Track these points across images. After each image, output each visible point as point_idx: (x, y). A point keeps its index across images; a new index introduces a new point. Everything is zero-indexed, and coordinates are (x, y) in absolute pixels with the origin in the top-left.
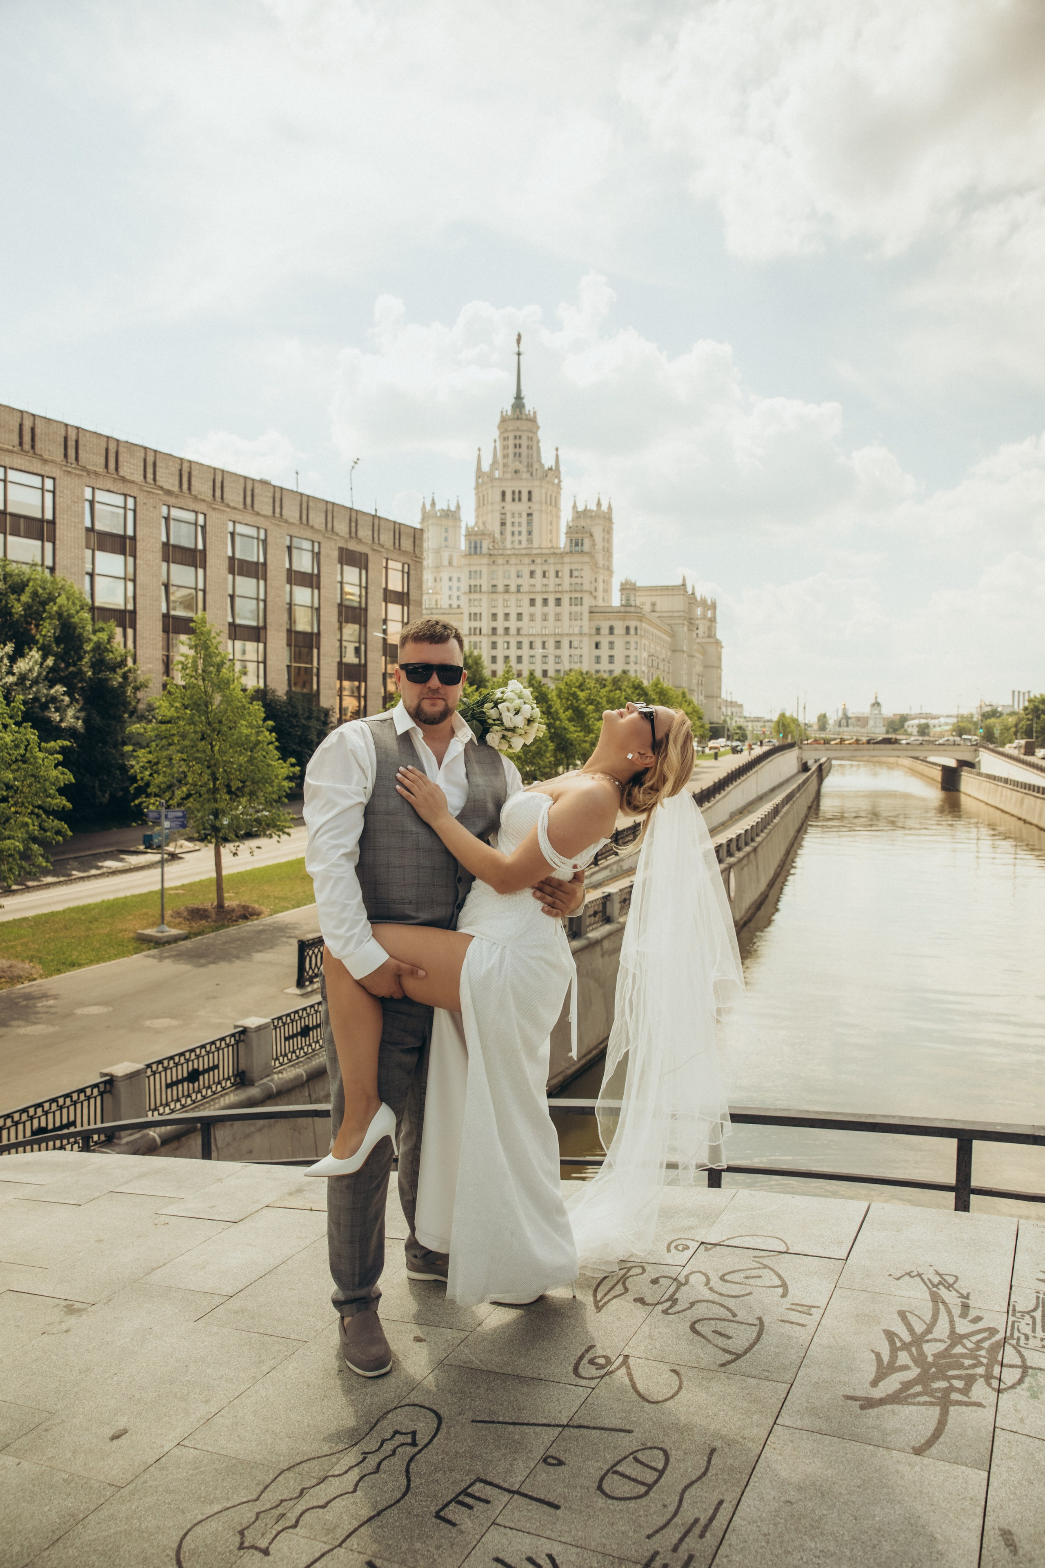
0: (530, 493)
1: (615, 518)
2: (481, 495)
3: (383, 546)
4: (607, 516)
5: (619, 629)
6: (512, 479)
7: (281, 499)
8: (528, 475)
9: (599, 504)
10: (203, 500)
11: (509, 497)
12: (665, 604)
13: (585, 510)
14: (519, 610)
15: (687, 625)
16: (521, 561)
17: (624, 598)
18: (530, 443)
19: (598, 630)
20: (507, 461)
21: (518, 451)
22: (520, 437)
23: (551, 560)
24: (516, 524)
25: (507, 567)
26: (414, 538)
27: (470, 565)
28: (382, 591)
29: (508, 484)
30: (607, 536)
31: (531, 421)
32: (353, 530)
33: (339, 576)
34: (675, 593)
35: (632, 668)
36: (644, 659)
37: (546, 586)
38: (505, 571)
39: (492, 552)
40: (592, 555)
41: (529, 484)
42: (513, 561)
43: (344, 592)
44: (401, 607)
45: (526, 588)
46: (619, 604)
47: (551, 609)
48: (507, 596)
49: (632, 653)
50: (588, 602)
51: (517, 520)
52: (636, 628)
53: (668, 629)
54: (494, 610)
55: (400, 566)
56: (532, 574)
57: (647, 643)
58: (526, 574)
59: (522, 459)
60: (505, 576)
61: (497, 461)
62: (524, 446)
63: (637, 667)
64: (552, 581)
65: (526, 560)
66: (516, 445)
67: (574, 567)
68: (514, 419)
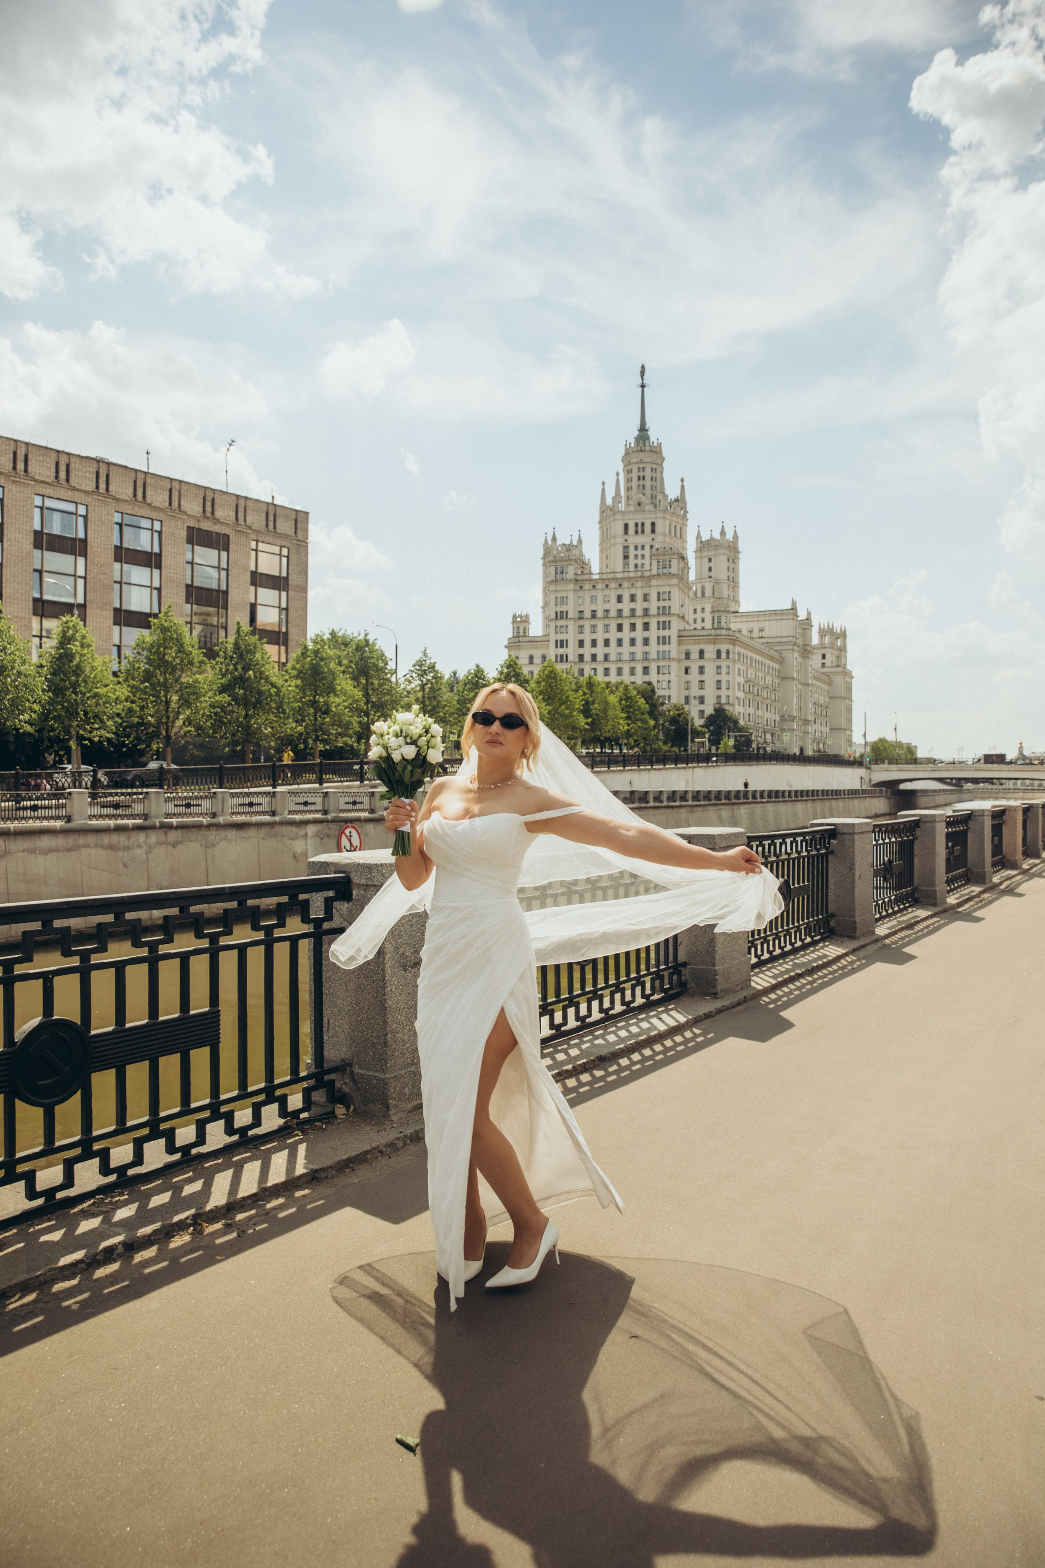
0: (653, 524)
1: (741, 546)
3: (250, 528)
4: (731, 544)
5: (710, 651)
6: (636, 512)
7: (108, 476)
8: (652, 508)
9: (723, 533)
10: (1, 473)
11: (631, 529)
12: (773, 629)
13: (709, 541)
14: (607, 636)
15: (798, 652)
16: (607, 586)
17: (716, 621)
18: (654, 475)
19: (688, 655)
20: (629, 493)
21: (641, 482)
22: (643, 468)
23: (639, 584)
24: (640, 557)
25: (594, 593)
26: (296, 520)
27: (556, 591)
28: (249, 574)
29: (631, 516)
30: (732, 566)
31: (655, 452)
32: (209, 509)
33: (189, 556)
34: (784, 617)
35: (724, 693)
36: (739, 684)
37: (633, 610)
38: (592, 597)
39: (579, 578)
40: (682, 577)
41: (652, 516)
42: (600, 586)
43: (195, 574)
44: (277, 592)
45: (613, 613)
46: (711, 627)
47: (639, 634)
48: (594, 622)
49: (724, 678)
50: (676, 625)
51: (640, 552)
52: (728, 652)
53: (776, 655)
54: (581, 637)
55: (276, 549)
56: (620, 599)
57: (743, 668)
58: (614, 599)
59: (645, 491)
60: (592, 602)
61: (619, 494)
62: (648, 478)
63: (730, 693)
64: (639, 606)
65: (613, 585)
66: (639, 477)
67: (661, 590)
68: (638, 451)
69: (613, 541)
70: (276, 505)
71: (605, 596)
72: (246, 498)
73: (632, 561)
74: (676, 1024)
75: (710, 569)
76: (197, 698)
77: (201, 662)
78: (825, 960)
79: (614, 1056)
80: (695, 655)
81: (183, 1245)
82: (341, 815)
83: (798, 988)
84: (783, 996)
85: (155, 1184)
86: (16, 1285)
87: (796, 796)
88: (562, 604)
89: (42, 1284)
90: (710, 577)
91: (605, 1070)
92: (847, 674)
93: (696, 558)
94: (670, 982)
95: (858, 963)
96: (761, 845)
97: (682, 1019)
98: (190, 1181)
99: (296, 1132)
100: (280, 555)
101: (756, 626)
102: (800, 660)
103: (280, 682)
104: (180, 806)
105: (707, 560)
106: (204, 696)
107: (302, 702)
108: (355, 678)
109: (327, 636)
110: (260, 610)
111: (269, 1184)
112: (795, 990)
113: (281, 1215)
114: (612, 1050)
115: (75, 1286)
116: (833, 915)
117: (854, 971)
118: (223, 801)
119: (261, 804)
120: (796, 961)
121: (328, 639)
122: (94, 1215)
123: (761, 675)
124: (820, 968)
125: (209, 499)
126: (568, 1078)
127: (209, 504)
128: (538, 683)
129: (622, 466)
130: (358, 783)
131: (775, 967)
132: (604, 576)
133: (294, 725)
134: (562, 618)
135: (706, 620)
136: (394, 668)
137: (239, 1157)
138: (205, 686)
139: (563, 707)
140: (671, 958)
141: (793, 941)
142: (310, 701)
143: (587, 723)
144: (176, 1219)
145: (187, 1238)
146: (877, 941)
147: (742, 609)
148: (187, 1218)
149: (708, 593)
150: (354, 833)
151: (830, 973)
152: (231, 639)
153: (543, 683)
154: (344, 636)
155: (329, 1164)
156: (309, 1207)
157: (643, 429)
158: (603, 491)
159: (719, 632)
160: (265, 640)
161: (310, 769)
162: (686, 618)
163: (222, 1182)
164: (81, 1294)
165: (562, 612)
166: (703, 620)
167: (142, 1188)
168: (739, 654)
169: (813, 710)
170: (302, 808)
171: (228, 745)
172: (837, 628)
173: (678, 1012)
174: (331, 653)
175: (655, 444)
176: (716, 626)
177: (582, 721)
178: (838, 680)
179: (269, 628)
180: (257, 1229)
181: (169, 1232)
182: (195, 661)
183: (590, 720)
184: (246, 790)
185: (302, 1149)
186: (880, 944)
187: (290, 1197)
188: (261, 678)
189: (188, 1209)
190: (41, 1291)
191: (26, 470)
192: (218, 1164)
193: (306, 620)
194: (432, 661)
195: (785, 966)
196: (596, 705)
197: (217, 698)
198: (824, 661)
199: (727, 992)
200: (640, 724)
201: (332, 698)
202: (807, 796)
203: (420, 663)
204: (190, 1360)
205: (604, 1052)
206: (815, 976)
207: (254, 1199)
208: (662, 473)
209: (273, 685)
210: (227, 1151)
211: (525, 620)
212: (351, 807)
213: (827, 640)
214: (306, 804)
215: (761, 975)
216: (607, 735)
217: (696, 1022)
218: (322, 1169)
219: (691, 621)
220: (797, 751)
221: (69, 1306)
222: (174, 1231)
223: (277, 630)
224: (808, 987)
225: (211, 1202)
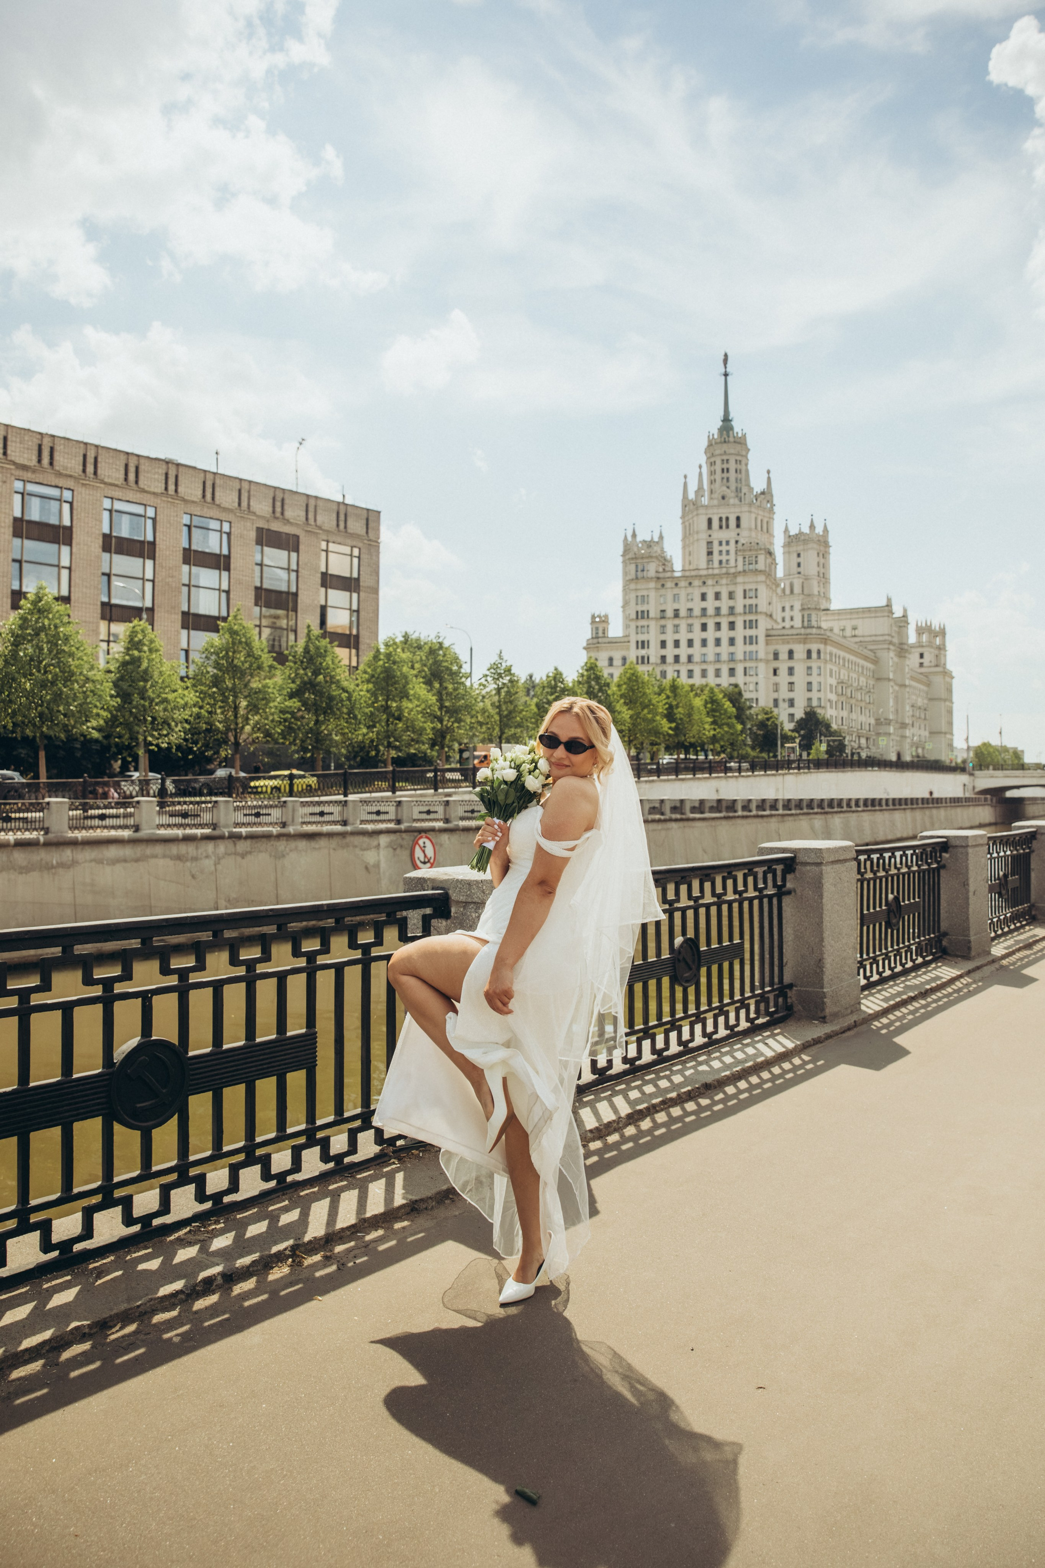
0: (738, 519)
1: (831, 540)
2: (687, 524)
3: (320, 528)
4: (820, 539)
5: (800, 651)
6: (719, 506)
7: (177, 477)
8: (737, 501)
9: (812, 526)
10: (71, 476)
11: (715, 524)
12: (867, 628)
13: (797, 535)
14: (690, 636)
15: (894, 651)
16: (690, 584)
17: (806, 619)
18: (739, 467)
19: (776, 656)
20: (713, 487)
21: (725, 475)
22: (727, 460)
23: (724, 581)
24: (724, 553)
25: (676, 591)
26: (367, 520)
27: (636, 590)
28: (319, 575)
29: (715, 511)
30: (822, 561)
31: (740, 443)
32: (278, 509)
33: (258, 558)
34: (878, 615)
35: (814, 695)
36: (831, 686)
37: (718, 609)
38: (675, 595)
39: (661, 575)
40: (769, 573)
41: (737, 510)
42: (683, 584)
43: (265, 575)
44: (348, 594)
45: (697, 612)
46: (800, 626)
47: (725, 634)
48: (676, 621)
49: (814, 679)
50: (764, 624)
51: (724, 548)
52: (819, 652)
53: (870, 655)
54: (663, 637)
55: (347, 550)
56: (703, 597)
57: (835, 668)
58: (697, 597)
59: (730, 484)
60: (674, 600)
61: (703, 488)
62: (732, 471)
63: (821, 695)
64: (724, 604)
65: (696, 583)
66: (723, 470)
67: (747, 587)
68: (721, 443)
69: (695, 536)
70: (347, 505)
71: (688, 595)
72: (316, 498)
73: (716, 557)
74: (783, 1050)
75: (799, 565)
76: (266, 704)
77: (271, 667)
78: (939, 982)
79: (720, 1084)
80: (783, 656)
81: (282, 1278)
82: (416, 825)
83: (912, 1013)
84: (895, 1021)
85: (251, 1212)
86: (117, 1315)
87: (894, 804)
88: (643, 602)
89: (143, 1314)
90: (799, 573)
91: (712, 1099)
92: (947, 674)
93: (784, 553)
94: (776, 1005)
95: (974, 986)
96: (869, 858)
97: (790, 1045)
98: (286, 1209)
99: (392, 1160)
100: (351, 555)
101: (848, 625)
102: (896, 659)
103: (352, 687)
104: (249, 815)
105: (795, 555)
106: (274, 701)
107: (374, 707)
108: (428, 683)
109: (399, 639)
110: (330, 611)
111: (368, 1214)
112: (908, 1014)
113: (381, 1248)
114: (717, 1077)
115: (175, 1317)
116: (945, 934)
117: (970, 994)
118: (294, 811)
119: (332, 813)
120: (908, 983)
121: (401, 642)
122: (191, 1244)
123: (854, 676)
124: (933, 990)
125: (279, 499)
126: (672, 1106)
127: (278, 504)
128: (619, 686)
129: (704, 458)
130: (432, 791)
131: (885, 990)
132: (687, 574)
133: (365, 731)
134: (643, 618)
135: (795, 618)
136: (468, 671)
137: (335, 1186)
138: (275, 691)
139: (646, 711)
140: (776, 980)
141: (904, 961)
142: (382, 706)
143: (670, 728)
144: (275, 1249)
145: (286, 1270)
146: (993, 961)
147: (835, 606)
148: (285, 1249)
149: (797, 589)
150: (428, 843)
151: (945, 996)
152: (302, 642)
153: (624, 686)
154: (418, 640)
155: (430, 1195)
156: (409, 1240)
157: (726, 419)
158: (685, 484)
159: (809, 631)
160: (336, 643)
161: (382, 777)
162: (774, 616)
163: (319, 1210)
164: (181, 1327)
165: (643, 612)
166: (792, 619)
167: (238, 1216)
168: (831, 654)
169: (911, 713)
170: (374, 817)
171: (297, 752)
172: (936, 626)
173: (785, 1036)
174: (404, 656)
175: (740, 435)
176: (806, 624)
177: (665, 726)
178: (938, 680)
179: (340, 631)
180: (357, 1261)
181: (267, 1263)
182: (265, 665)
183: (673, 725)
184: (316, 799)
185: (400, 1177)
186: (996, 965)
187: (389, 1228)
188: (332, 683)
189: (287, 1240)
190: (142, 1321)
191: (95, 473)
192: (314, 1193)
193: (377, 622)
194: (508, 664)
195: (896, 988)
196: (680, 710)
197: (286, 703)
198: (922, 661)
199: (836, 1015)
200: (726, 729)
201: (405, 704)
202: (906, 804)
203: (494, 667)
204: (297, 1399)
205: (709, 1079)
206: (929, 1000)
207: (353, 1230)
208: (747, 465)
209: (345, 690)
210: (323, 1178)
211: (605, 620)
212: (425, 816)
213: (925, 638)
214: (378, 813)
215: (871, 998)
216: (692, 740)
217: (805, 1047)
218: (422, 1200)
219: (779, 620)
220: (894, 758)
221: (171, 1339)
222: (272, 1262)
223: (348, 632)
224: (922, 1011)
225: (309, 1233)
